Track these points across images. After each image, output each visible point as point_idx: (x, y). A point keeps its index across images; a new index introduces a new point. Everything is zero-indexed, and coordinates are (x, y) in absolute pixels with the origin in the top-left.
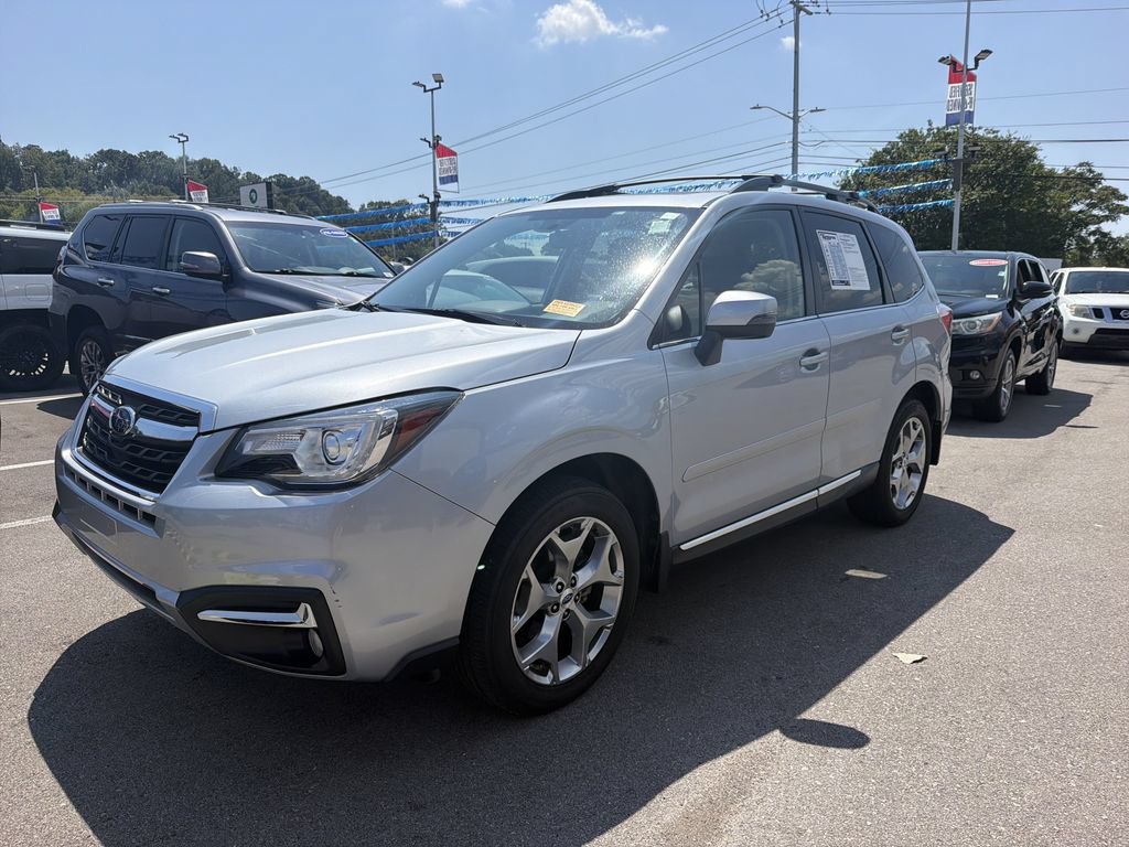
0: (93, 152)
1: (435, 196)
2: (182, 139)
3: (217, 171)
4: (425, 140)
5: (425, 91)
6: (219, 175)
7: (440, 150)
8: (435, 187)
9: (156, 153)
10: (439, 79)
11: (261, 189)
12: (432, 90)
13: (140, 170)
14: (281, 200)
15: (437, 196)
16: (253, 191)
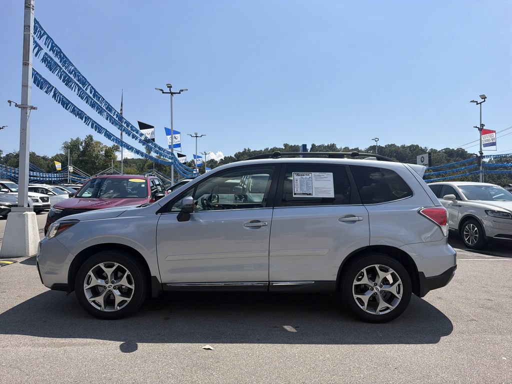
0: (368, 147)
1: (480, 154)
2: (377, 140)
3: (417, 150)
4: (476, 127)
5: (477, 104)
6: (418, 151)
7: (483, 130)
8: (481, 149)
9: (392, 145)
10: (484, 97)
11: (426, 156)
12: (481, 103)
13: (385, 152)
14: (446, 160)
15: (481, 153)
16: (423, 157)
